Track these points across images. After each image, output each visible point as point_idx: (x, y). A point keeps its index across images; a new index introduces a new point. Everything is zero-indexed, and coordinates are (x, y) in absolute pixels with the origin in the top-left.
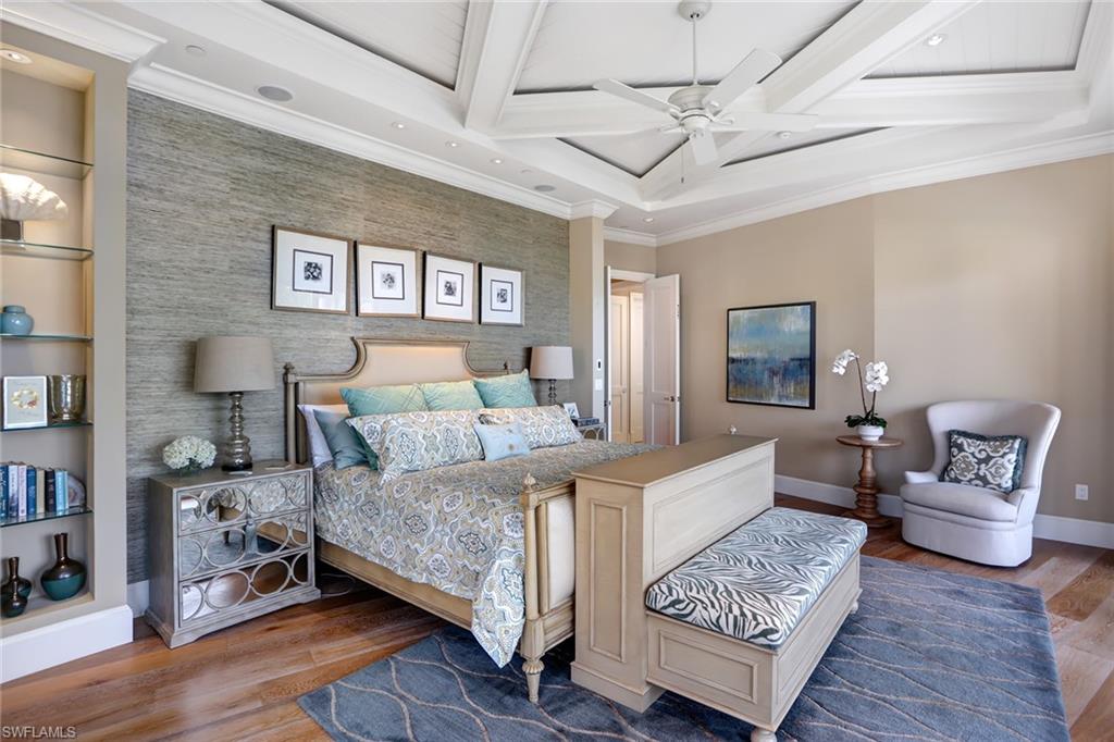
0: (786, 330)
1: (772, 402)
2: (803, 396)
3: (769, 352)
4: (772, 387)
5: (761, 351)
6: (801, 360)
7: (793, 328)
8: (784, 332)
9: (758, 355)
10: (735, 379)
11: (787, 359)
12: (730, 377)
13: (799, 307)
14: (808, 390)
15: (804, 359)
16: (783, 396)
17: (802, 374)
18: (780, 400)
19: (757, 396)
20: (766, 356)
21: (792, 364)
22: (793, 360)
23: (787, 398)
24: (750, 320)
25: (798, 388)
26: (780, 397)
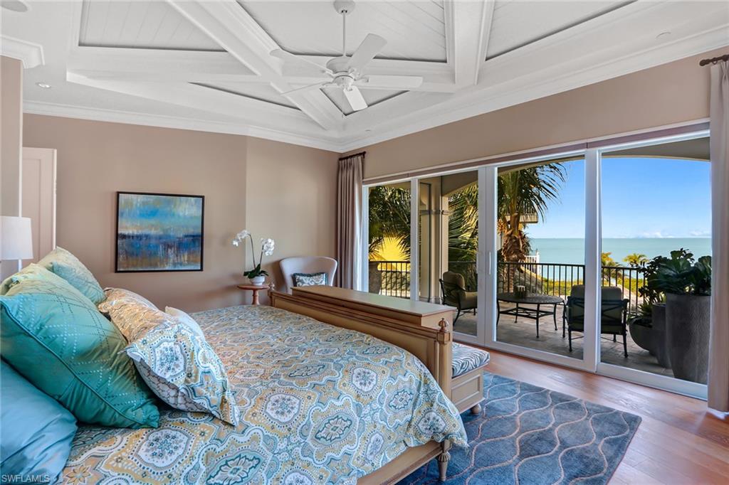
0: (181, 214)
1: (167, 268)
2: (195, 262)
3: (163, 230)
4: (167, 257)
5: (155, 229)
6: (193, 236)
7: (187, 213)
8: (179, 216)
9: (153, 232)
10: (127, 252)
11: (181, 235)
12: (120, 251)
13: (193, 199)
14: (199, 258)
15: (197, 236)
16: (178, 263)
17: (194, 247)
18: (175, 267)
19: (151, 265)
20: (161, 233)
21: (186, 239)
22: (186, 236)
23: (181, 264)
24: (144, 203)
25: (191, 256)
26: (175, 264)
